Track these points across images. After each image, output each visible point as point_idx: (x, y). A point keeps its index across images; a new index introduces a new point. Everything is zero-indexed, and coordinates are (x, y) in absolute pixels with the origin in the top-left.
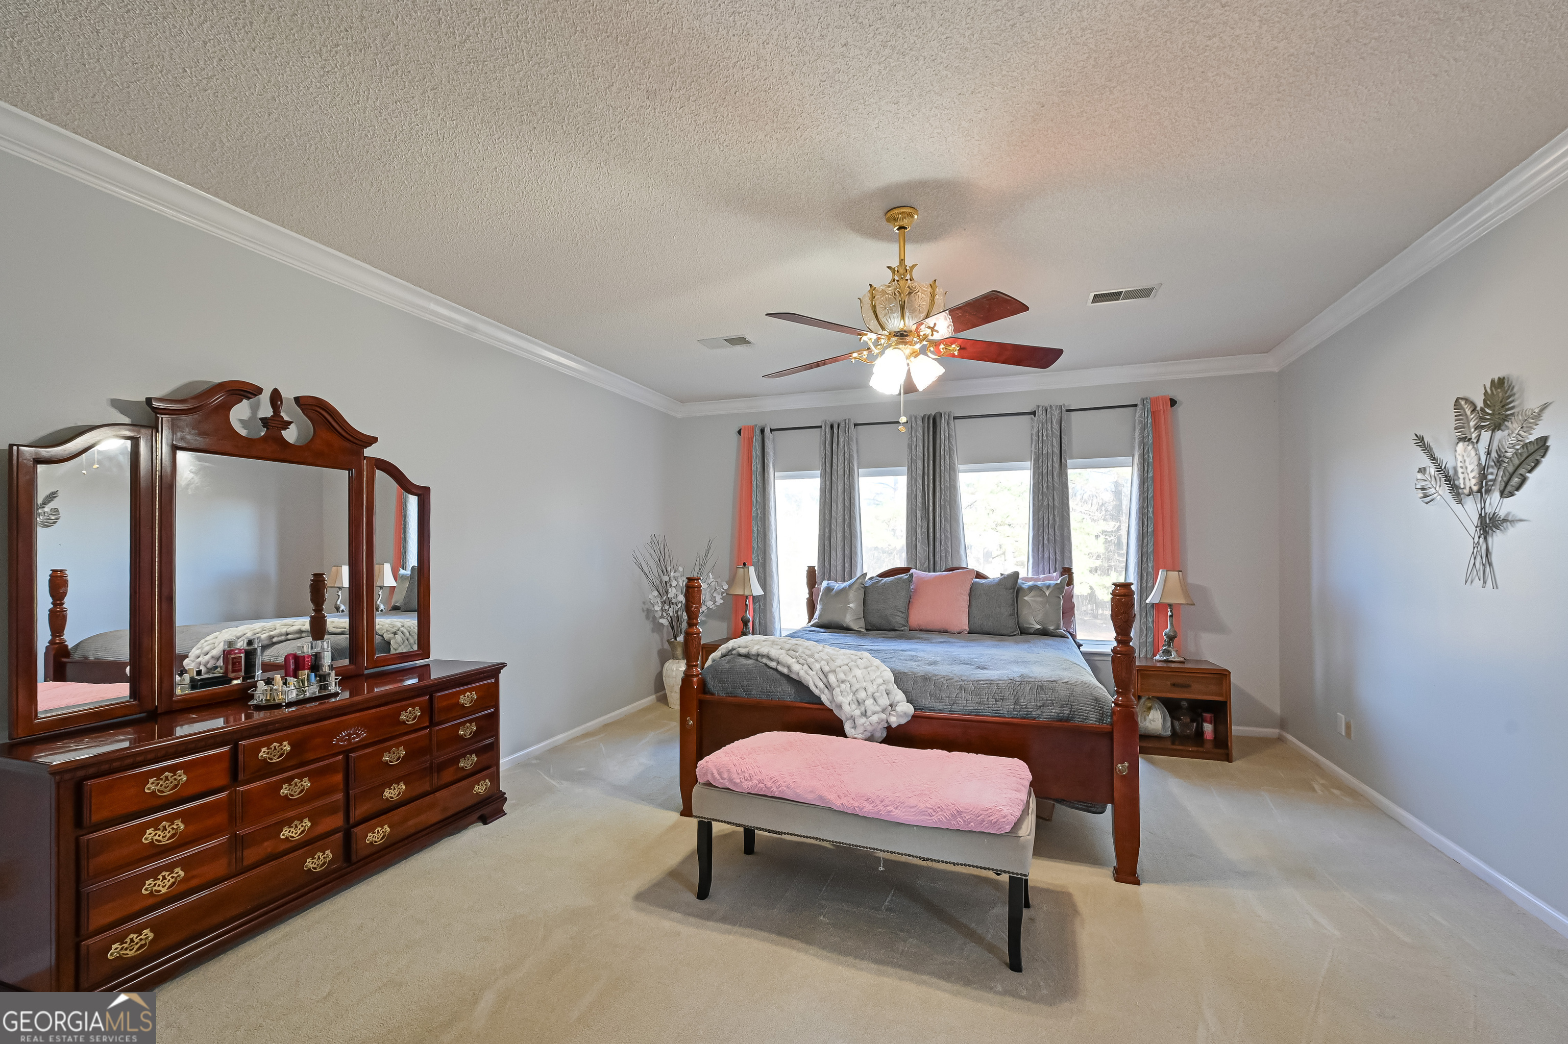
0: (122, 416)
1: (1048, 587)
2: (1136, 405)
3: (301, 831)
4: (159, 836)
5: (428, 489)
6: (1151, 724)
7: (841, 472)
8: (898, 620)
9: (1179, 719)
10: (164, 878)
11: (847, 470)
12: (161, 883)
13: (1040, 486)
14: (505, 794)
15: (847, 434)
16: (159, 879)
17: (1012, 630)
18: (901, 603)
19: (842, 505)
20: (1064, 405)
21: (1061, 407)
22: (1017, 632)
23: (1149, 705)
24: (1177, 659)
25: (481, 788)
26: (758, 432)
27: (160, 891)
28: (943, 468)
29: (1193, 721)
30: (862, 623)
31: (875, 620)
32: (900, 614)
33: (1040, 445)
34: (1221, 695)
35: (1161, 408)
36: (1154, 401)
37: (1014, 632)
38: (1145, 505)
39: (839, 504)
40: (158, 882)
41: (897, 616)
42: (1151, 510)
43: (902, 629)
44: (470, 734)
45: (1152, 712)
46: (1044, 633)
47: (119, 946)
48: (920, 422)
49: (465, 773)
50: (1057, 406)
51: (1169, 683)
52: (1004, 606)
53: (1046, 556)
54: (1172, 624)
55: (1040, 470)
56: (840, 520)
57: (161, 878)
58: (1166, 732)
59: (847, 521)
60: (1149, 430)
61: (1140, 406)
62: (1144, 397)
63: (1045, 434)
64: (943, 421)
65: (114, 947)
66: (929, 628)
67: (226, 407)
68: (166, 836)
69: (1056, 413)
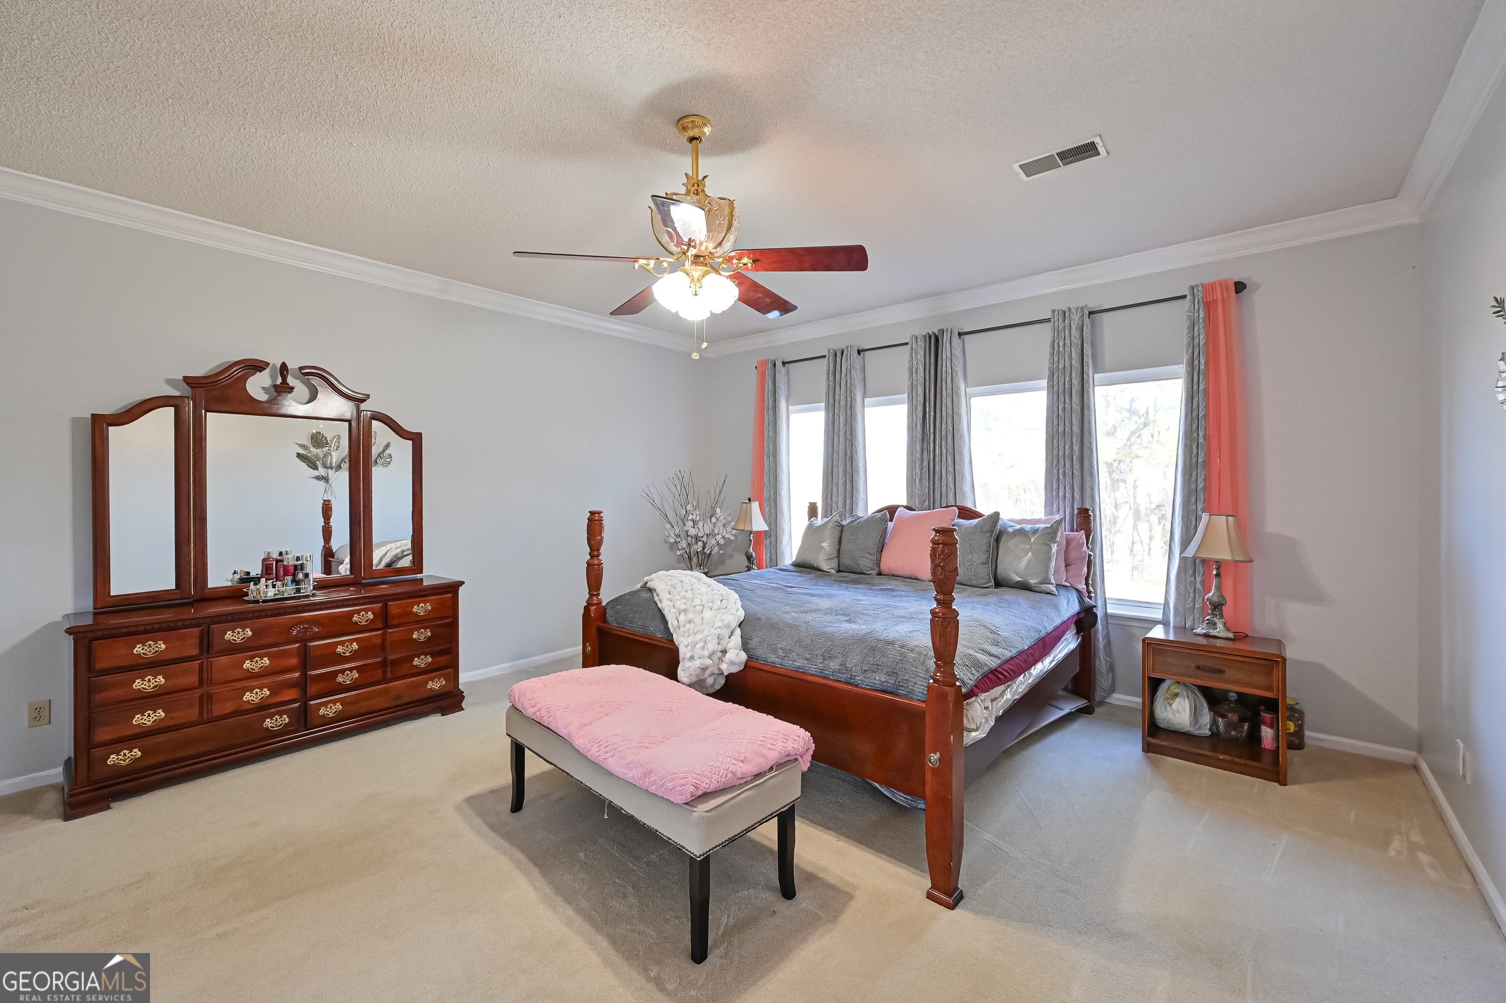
0: (174, 390)
1: (1035, 531)
2: (1185, 297)
3: (261, 697)
4: (145, 685)
5: (421, 434)
6: (1174, 715)
7: (843, 403)
8: (866, 563)
9: (1223, 716)
10: (149, 715)
11: (849, 400)
12: (146, 718)
13: (1055, 408)
14: (463, 692)
15: (849, 362)
16: (145, 715)
17: (984, 581)
18: (872, 544)
19: (844, 438)
20: (1086, 306)
21: (1082, 308)
22: (990, 584)
23: (1177, 691)
24: (1222, 635)
25: (436, 685)
26: (770, 366)
27: (146, 724)
28: (944, 393)
29: (1242, 720)
30: (834, 563)
31: (846, 561)
32: (869, 556)
33: (1056, 359)
34: (1269, 688)
35: (1219, 296)
36: (1209, 288)
37: (987, 583)
38: (1194, 427)
39: (841, 437)
40: (145, 717)
41: (865, 558)
42: (1201, 434)
43: (870, 572)
44: (424, 639)
45: (1177, 700)
46: (1024, 587)
47: (115, 757)
48: (921, 343)
49: (417, 670)
50: (1077, 308)
51: (1193, 665)
52: (976, 553)
53: (1061, 494)
54: (1218, 588)
55: (1056, 389)
56: (842, 454)
57: (147, 715)
58: (1199, 728)
59: (848, 455)
60: (1200, 327)
61: (1189, 297)
62: (1193, 284)
63: (1061, 344)
64: (945, 340)
65: (112, 756)
66: (899, 573)
67: (244, 379)
68: (150, 686)
69: (1076, 317)
